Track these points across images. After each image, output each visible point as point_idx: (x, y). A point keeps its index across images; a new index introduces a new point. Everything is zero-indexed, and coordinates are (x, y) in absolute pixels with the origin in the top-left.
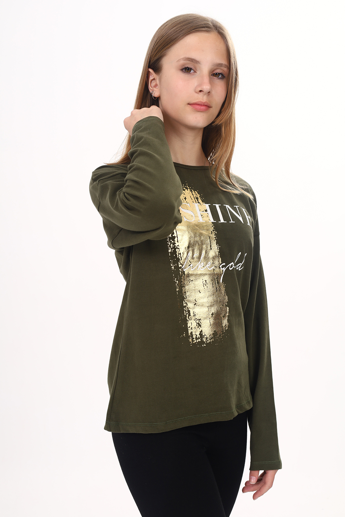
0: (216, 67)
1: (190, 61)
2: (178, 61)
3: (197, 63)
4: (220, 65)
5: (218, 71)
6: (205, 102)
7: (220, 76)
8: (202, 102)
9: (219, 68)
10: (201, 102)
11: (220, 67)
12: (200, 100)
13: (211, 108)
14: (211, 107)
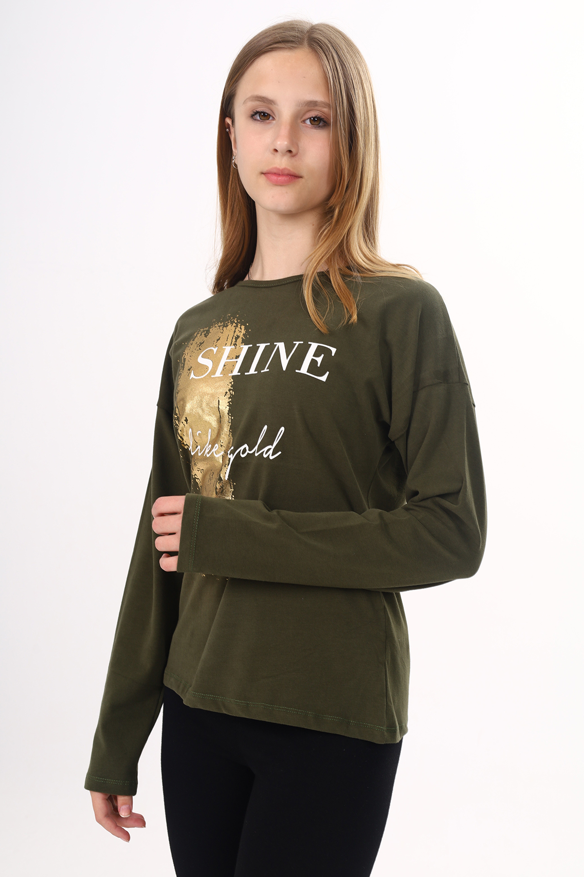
0: (306, 108)
1: (259, 101)
2: (245, 102)
3: (271, 104)
4: (312, 104)
5: (313, 114)
6: (285, 169)
7: (321, 124)
8: (279, 169)
9: (312, 108)
10: (276, 168)
11: (314, 106)
12: (275, 166)
13: (300, 179)
14: (301, 177)
